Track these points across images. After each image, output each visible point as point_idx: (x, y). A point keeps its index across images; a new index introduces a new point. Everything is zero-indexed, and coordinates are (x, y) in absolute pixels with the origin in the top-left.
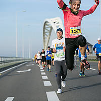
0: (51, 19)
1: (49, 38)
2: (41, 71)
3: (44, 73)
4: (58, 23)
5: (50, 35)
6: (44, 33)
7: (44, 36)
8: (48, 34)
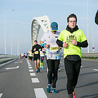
0: (39, 18)
1: (37, 36)
2: (29, 68)
3: (32, 71)
4: (46, 21)
5: (38, 33)
6: (32, 31)
7: (32, 34)
8: (36, 32)
